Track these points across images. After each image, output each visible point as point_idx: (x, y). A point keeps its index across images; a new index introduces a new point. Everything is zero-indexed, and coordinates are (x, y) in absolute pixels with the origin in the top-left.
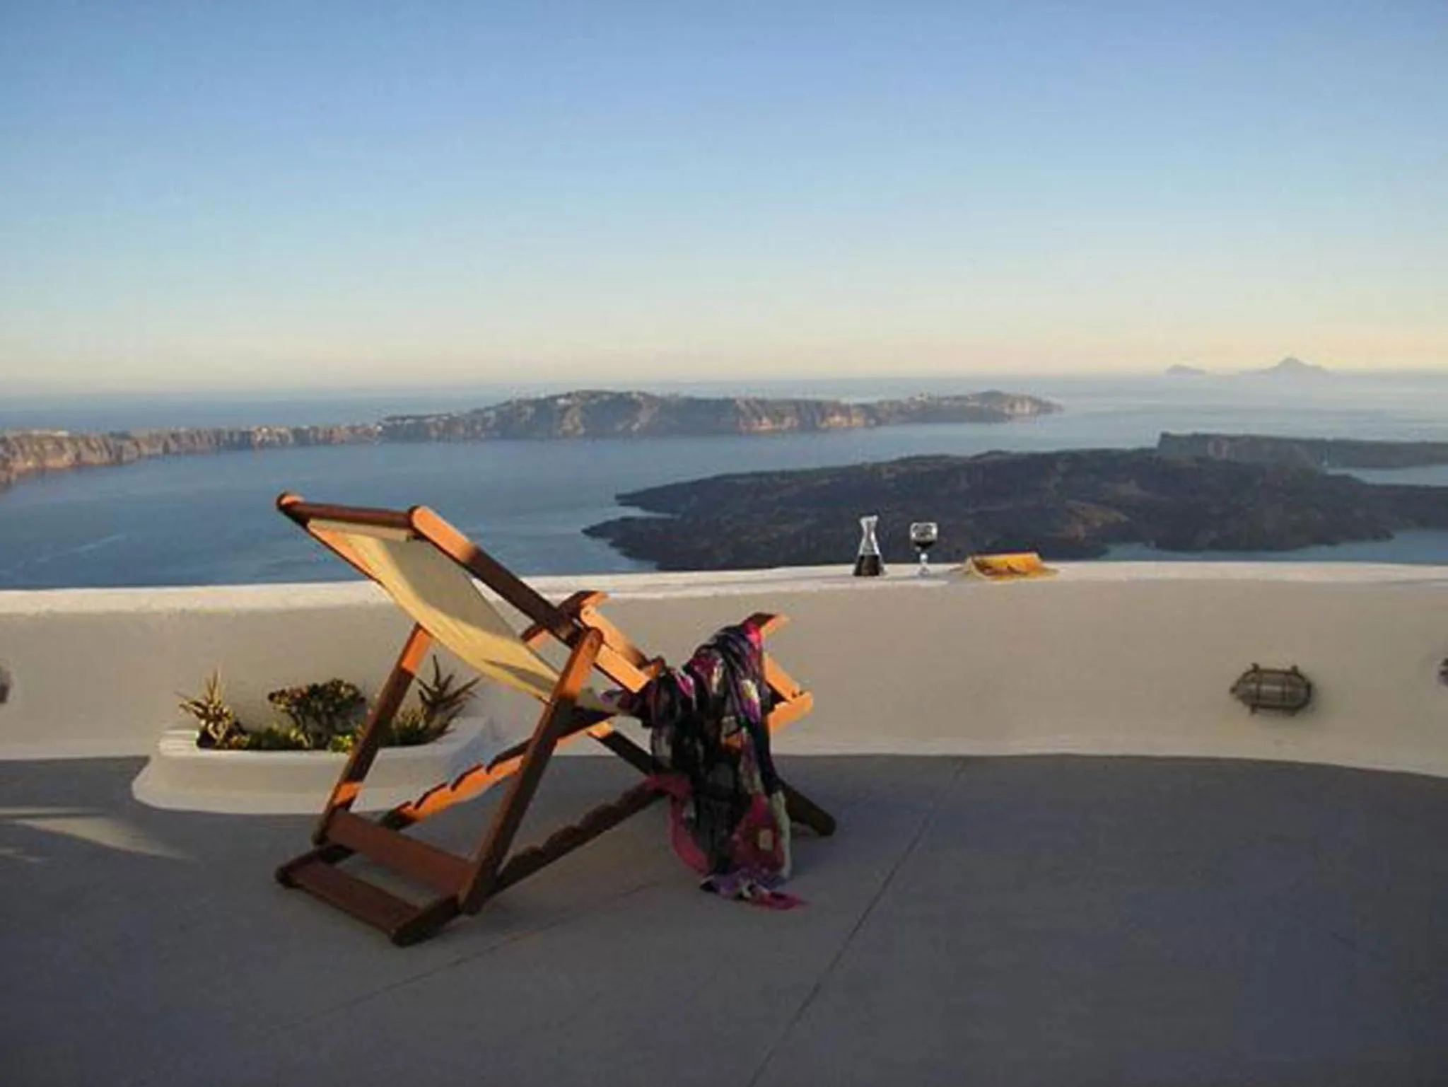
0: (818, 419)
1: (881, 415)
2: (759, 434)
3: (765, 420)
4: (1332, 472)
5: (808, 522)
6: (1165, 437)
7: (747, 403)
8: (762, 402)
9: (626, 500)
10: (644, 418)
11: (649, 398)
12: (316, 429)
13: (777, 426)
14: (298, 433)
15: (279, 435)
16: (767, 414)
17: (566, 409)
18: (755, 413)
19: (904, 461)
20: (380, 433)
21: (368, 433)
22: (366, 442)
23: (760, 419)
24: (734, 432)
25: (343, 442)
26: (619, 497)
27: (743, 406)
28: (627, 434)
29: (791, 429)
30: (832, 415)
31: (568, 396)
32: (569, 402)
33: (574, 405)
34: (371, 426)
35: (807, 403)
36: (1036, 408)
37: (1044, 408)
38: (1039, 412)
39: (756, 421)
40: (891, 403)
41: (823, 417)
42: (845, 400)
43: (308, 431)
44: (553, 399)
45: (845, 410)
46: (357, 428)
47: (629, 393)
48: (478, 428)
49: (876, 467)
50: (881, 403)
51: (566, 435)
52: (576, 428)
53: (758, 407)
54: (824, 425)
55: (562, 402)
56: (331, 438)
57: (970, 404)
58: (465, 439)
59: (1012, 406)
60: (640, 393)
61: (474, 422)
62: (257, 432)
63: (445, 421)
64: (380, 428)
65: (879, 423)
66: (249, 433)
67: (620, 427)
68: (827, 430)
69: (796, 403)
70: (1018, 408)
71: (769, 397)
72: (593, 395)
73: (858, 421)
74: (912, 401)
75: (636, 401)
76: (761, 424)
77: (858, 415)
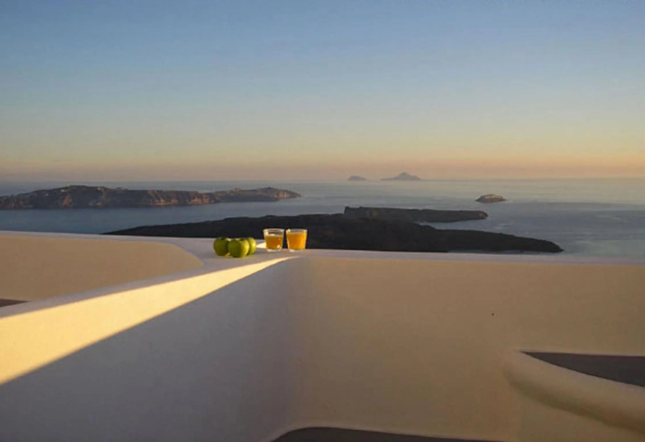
0: (187, 200)
1: (217, 198)
2: (159, 206)
3: (162, 200)
4: (421, 224)
6: (347, 209)
7: (153, 192)
8: (160, 192)
11: (106, 189)
13: (168, 203)
16: (163, 198)
17: (65, 194)
18: (157, 196)
23: (159, 199)
24: (147, 206)
27: (152, 195)
28: (95, 207)
29: (174, 204)
30: (194, 198)
31: (66, 188)
32: (66, 191)
33: (69, 193)
35: (181, 192)
36: (288, 195)
37: (293, 195)
38: (290, 197)
39: (157, 201)
41: (190, 199)
42: (200, 192)
44: (59, 189)
45: (200, 196)
47: (97, 187)
48: (21, 203)
50: (217, 192)
51: (65, 206)
52: (71, 203)
53: (159, 194)
54: (190, 203)
55: (63, 191)
57: (258, 193)
58: (15, 208)
59: (278, 194)
60: (101, 187)
61: (19, 200)
63: (4, 200)
65: (217, 202)
67: (91, 204)
68: (192, 204)
69: (176, 193)
70: (281, 195)
71: (164, 190)
72: (78, 188)
73: (206, 201)
74: (232, 192)
75: (100, 191)
76: (160, 202)
77: (206, 198)
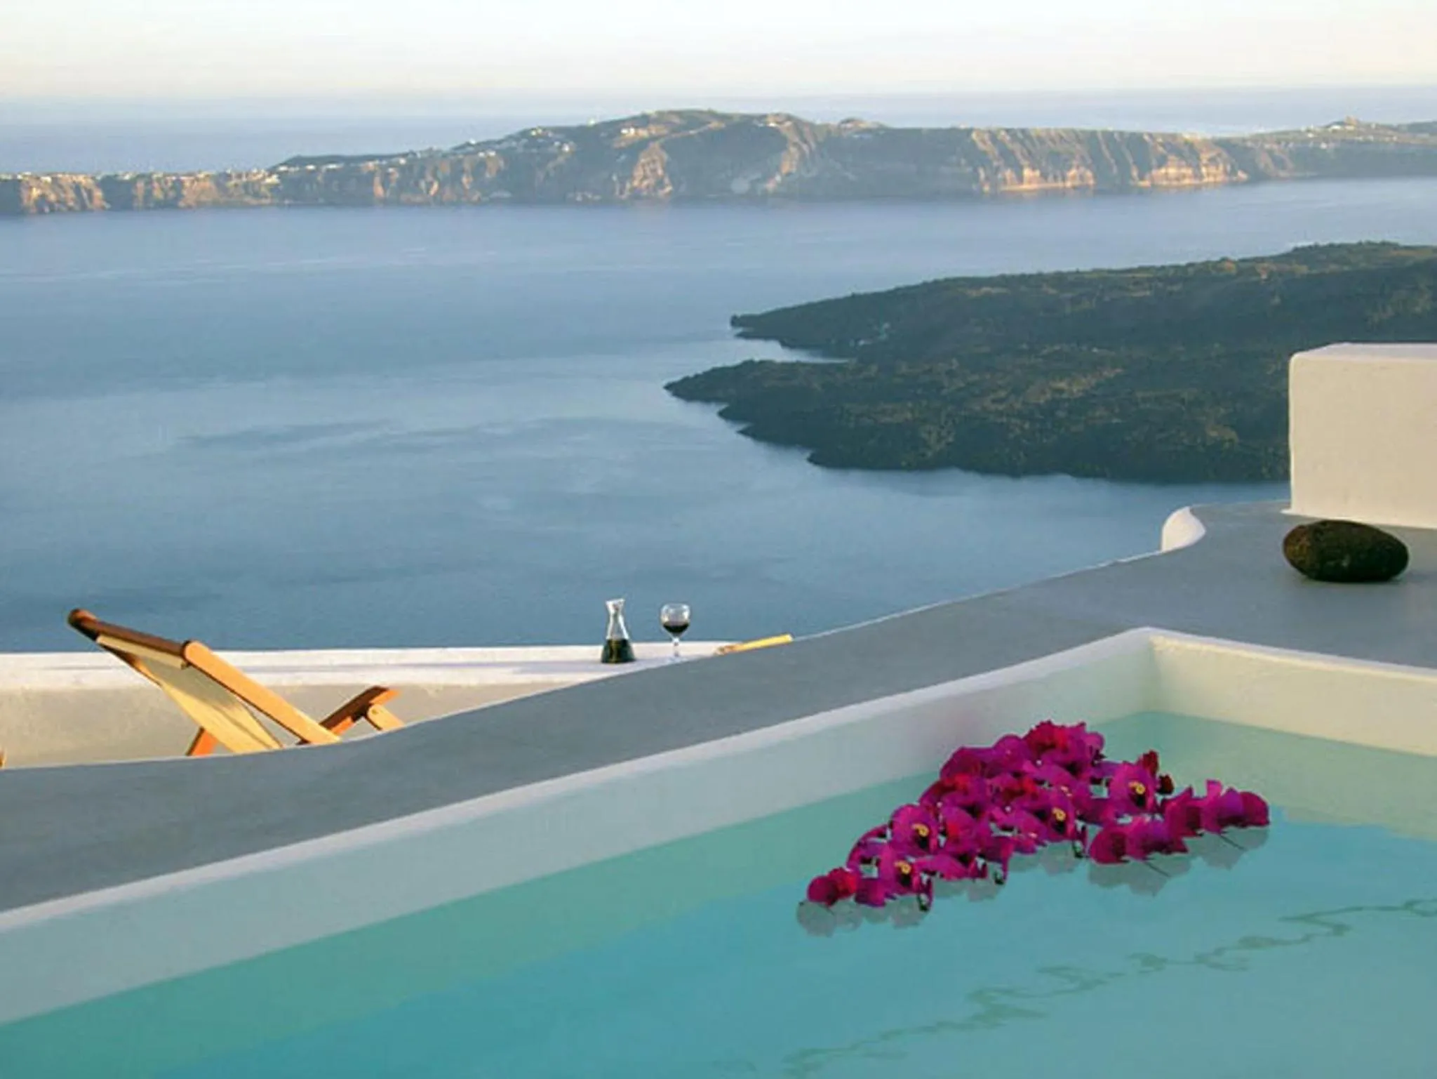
0: (1134, 173)
1: (1264, 162)
2: (1018, 198)
3: (1027, 172)
5: (1109, 373)
7: (993, 136)
8: (1021, 136)
9: (751, 327)
10: (789, 163)
11: (798, 124)
12: (148, 178)
13: (1051, 184)
14: (111, 185)
15: (77, 188)
16: (1034, 163)
17: (639, 146)
18: (1007, 157)
19: (1300, 254)
20: (273, 188)
21: (251, 189)
22: (247, 206)
23: (1019, 170)
24: (965, 196)
25: (200, 204)
26: (735, 321)
27: (986, 147)
28: (755, 200)
29: (1080, 189)
30: (1162, 162)
31: (642, 121)
32: (643, 133)
33: (653, 139)
34: (258, 174)
39: (1008, 173)
40: (1280, 138)
41: (1144, 170)
42: (1188, 134)
43: (132, 183)
44: (614, 127)
45: (1187, 152)
46: (228, 177)
47: (763, 117)
48: (467, 181)
49: (1248, 266)
50: (1259, 137)
51: (636, 195)
52: (660, 184)
53: (1016, 147)
54: (1146, 183)
55: (630, 132)
56: (179, 196)
58: (441, 202)
61: (457, 172)
62: (33, 183)
63: (402, 169)
64: (274, 179)
65: (1258, 177)
66: (16, 183)
67: (741, 186)
68: (1154, 189)
69: (1089, 139)
71: (1037, 125)
72: (692, 119)
73: (1213, 174)
74: (1325, 136)
75: (775, 131)
76: (1020, 179)
77: (1212, 161)
